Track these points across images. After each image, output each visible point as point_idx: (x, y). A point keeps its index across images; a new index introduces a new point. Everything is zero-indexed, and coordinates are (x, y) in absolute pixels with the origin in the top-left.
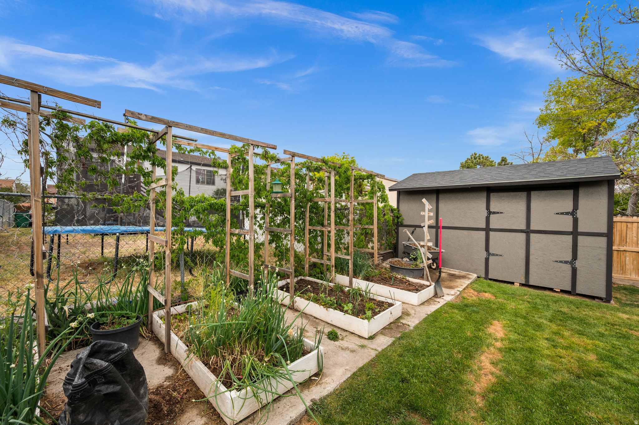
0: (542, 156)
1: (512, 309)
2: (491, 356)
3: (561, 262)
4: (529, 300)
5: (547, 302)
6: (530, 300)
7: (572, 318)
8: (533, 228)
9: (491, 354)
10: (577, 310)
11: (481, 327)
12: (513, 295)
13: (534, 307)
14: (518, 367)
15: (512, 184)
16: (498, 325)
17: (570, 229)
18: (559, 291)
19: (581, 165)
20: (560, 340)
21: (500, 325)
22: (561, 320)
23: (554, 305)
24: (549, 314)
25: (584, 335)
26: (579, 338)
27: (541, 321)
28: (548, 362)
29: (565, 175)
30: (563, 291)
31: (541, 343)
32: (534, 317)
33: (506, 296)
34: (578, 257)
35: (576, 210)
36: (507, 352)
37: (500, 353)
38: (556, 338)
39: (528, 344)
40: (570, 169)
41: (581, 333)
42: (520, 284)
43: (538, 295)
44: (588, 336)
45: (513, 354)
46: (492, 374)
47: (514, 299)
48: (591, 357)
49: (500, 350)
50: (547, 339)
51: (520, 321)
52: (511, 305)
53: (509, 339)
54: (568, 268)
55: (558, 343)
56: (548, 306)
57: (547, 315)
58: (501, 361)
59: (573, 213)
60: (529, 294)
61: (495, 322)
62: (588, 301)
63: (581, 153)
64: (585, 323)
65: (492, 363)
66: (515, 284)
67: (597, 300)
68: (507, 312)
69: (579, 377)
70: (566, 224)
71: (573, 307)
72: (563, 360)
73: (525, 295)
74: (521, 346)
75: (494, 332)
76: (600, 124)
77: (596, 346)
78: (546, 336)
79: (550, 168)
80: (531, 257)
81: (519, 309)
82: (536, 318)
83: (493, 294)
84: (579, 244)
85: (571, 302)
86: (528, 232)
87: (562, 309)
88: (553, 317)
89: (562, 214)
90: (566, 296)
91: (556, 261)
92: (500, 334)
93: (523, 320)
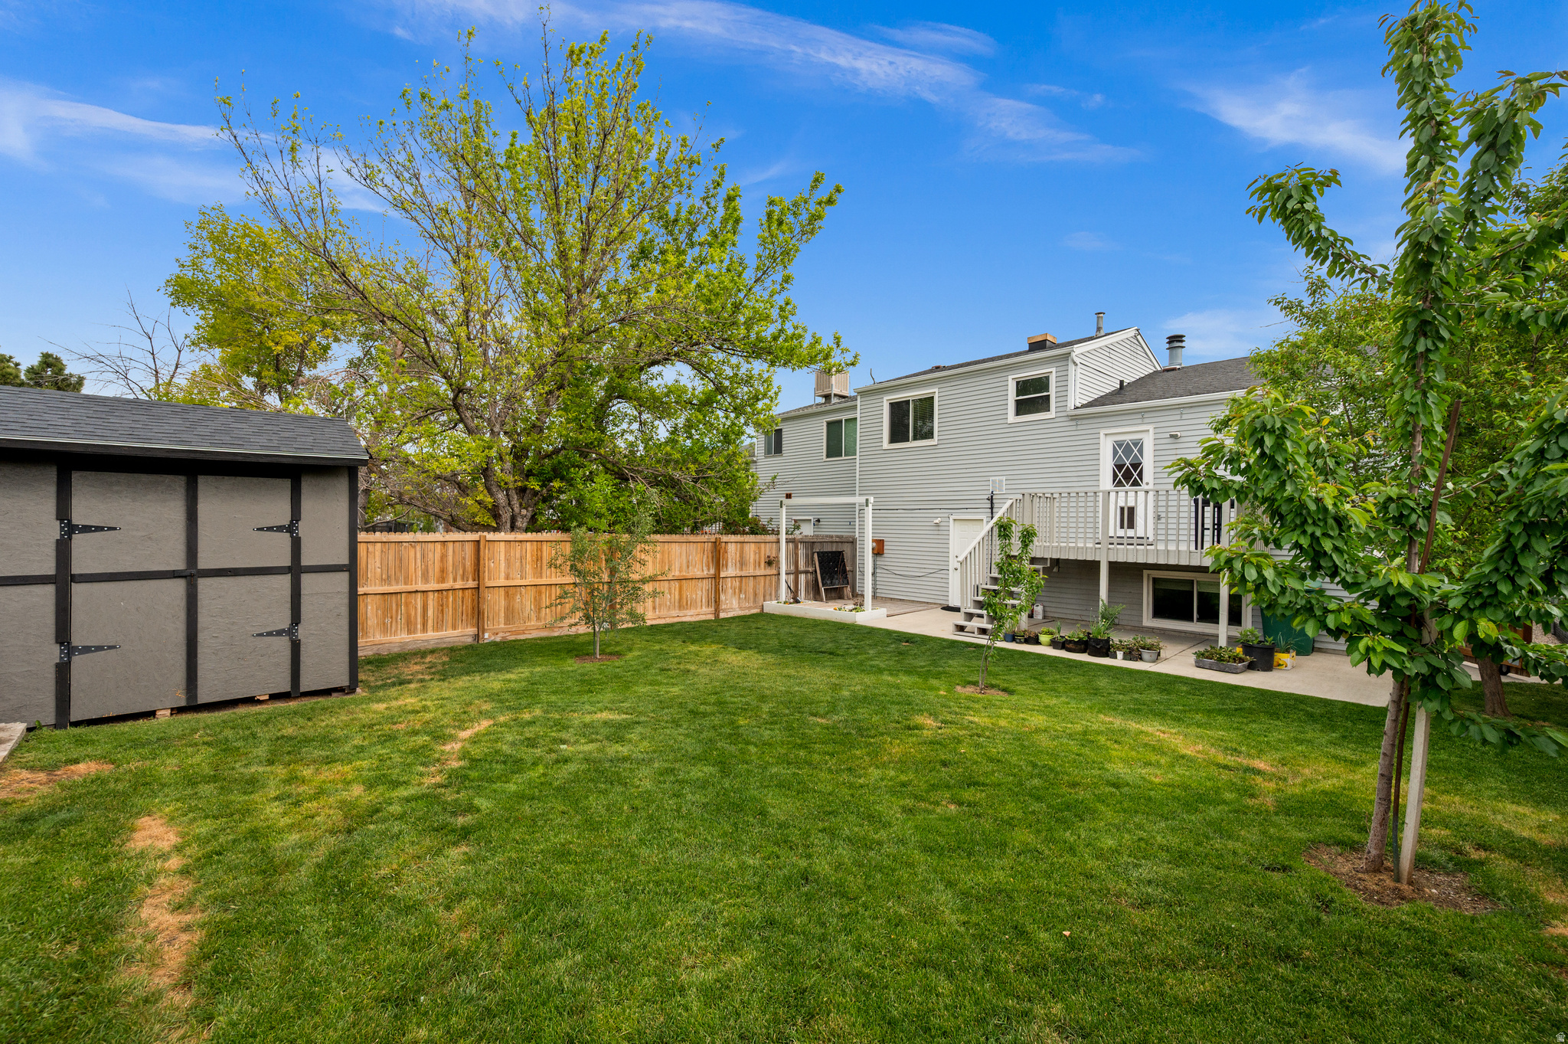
0: (181, 381)
1: (175, 773)
2: (167, 897)
3: (269, 634)
4: (206, 739)
5: (249, 728)
6: (210, 738)
7: (308, 741)
8: (203, 564)
9: (163, 892)
10: (310, 724)
11: (109, 849)
12: (164, 742)
13: (224, 750)
14: (244, 879)
15: (149, 454)
16: (153, 823)
17: (287, 562)
18: (267, 697)
19: (301, 430)
20: (300, 790)
21: (159, 822)
22: (289, 753)
23: (266, 729)
24: (262, 751)
25: (335, 761)
26: (330, 769)
27: (253, 770)
28: (294, 837)
29: (277, 448)
30: (275, 697)
31: (268, 810)
32: (233, 769)
33: (146, 751)
34: (303, 617)
35: (297, 521)
36: (204, 865)
37: (187, 878)
38: (293, 789)
39: (244, 827)
40: (283, 434)
41: (329, 761)
42: (172, 709)
43: (224, 722)
44: (342, 761)
45: (219, 861)
46: (187, 928)
47: (170, 751)
48: (357, 790)
49: (185, 872)
50: (276, 798)
51: (206, 789)
52: (168, 766)
53: (197, 838)
54: (283, 644)
55: (299, 795)
56: (254, 736)
57: (260, 753)
58: (196, 892)
59: (291, 528)
60: (202, 725)
61: (145, 821)
62: (322, 701)
63: (270, 392)
64: (330, 741)
65: (178, 908)
66: (158, 713)
67: (334, 694)
68: (164, 785)
69: (349, 832)
70: (278, 550)
71: (301, 721)
72: (318, 819)
73: (194, 731)
74: (230, 837)
75: (149, 842)
76: (306, 342)
77: (358, 770)
78: (273, 794)
79: (239, 426)
80: (201, 637)
81: (192, 765)
82: (241, 769)
83: (104, 758)
84: (303, 592)
85: (295, 713)
86: (192, 576)
87: (284, 732)
88: (273, 753)
89: (270, 529)
90: (280, 705)
91: (258, 635)
92: (169, 839)
93: (212, 785)
